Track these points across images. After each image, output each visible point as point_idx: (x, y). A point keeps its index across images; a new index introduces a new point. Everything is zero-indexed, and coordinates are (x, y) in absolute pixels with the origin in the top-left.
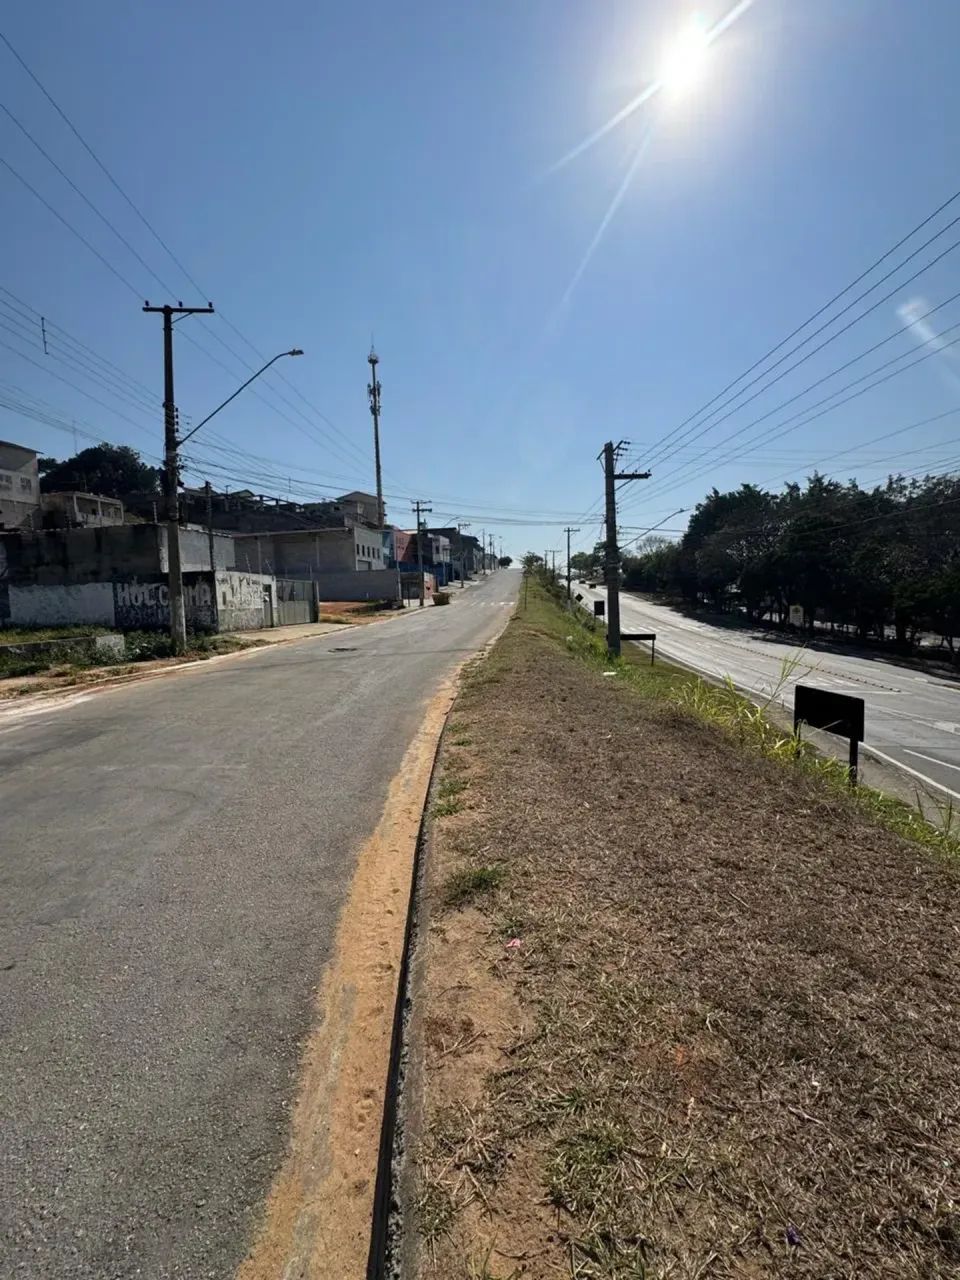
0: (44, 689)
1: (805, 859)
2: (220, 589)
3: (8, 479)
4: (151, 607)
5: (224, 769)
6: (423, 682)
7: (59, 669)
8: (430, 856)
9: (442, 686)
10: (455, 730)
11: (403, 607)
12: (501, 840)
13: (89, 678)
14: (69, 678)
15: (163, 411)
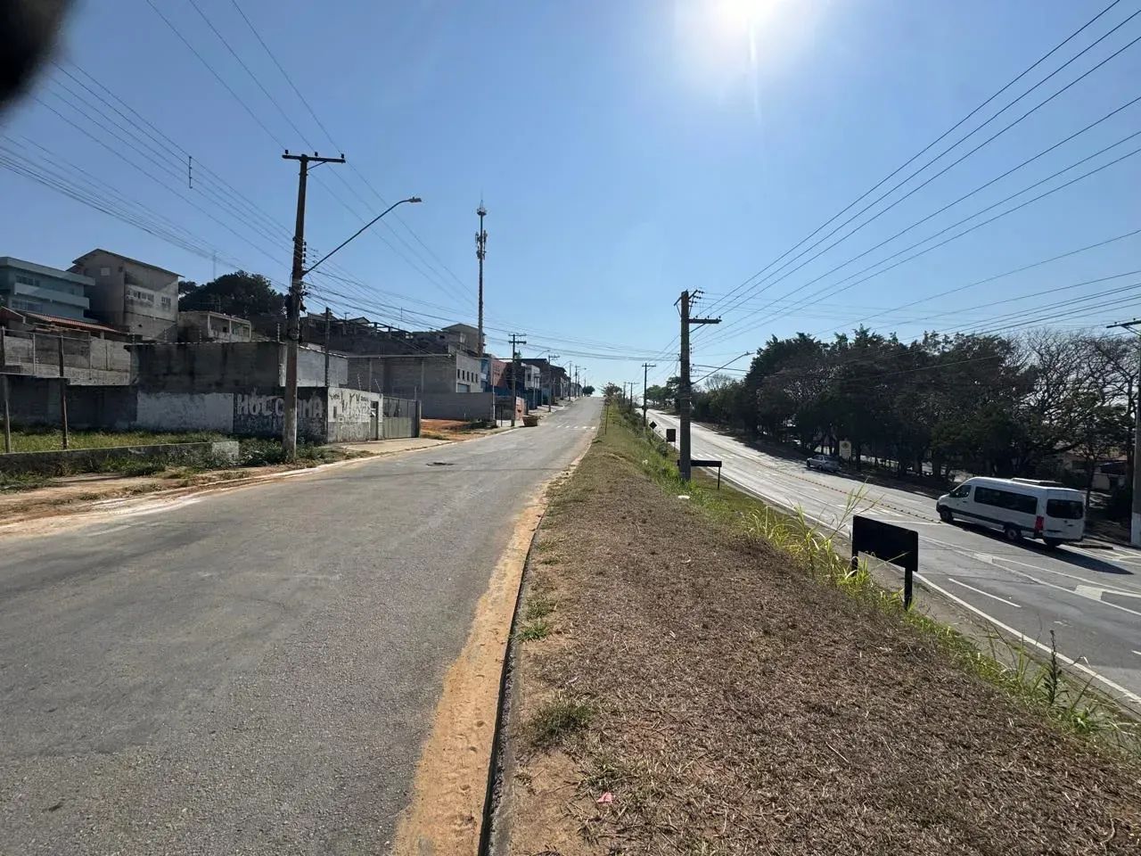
0: (157, 490)
1: (894, 704)
2: (331, 404)
3: (151, 298)
4: (267, 417)
5: (317, 580)
6: (512, 498)
7: (174, 471)
8: (517, 686)
9: (530, 503)
10: (542, 547)
11: (496, 427)
12: (588, 671)
13: (202, 481)
14: (182, 480)
15: (293, 244)
